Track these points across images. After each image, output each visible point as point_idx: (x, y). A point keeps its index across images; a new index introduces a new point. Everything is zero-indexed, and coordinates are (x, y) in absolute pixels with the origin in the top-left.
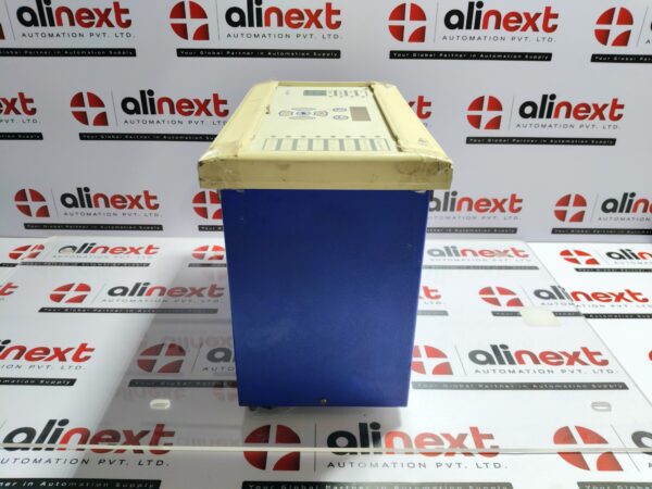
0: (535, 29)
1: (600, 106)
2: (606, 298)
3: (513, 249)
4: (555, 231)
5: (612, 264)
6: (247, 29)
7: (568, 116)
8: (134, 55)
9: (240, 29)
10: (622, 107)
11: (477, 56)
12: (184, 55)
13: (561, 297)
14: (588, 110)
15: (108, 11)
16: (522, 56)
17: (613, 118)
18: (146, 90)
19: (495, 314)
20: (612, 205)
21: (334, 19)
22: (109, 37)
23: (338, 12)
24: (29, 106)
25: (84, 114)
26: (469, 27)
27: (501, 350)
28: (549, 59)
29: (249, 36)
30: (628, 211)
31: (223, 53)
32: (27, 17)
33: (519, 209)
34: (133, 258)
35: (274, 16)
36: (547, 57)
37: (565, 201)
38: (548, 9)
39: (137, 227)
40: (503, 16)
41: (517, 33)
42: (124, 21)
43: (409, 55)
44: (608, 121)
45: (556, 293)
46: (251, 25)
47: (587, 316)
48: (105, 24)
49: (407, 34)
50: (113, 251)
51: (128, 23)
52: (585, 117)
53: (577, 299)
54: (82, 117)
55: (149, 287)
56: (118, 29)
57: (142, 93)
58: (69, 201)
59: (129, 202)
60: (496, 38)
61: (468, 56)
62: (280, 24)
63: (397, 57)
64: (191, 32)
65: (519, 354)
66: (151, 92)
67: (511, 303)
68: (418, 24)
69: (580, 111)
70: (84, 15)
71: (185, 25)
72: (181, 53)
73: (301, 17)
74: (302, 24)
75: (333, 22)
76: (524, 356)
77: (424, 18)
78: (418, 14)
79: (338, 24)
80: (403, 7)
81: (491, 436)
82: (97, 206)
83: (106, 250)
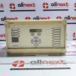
0: (65, 6)
4: (73, 39)
7: (72, 19)
8: (4, 11)
9: (20, 7)
11: (57, 10)
16: (64, 10)
23: (35, 4)
29: (21, 8)
31: (17, 11)
33: (67, 35)
35: (25, 5)
36: (68, 10)
37: (74, 34)
39: (2, 40)
40: (60, 4)
41: (62, 6)
43: (46, 10)
45: (75, 45)
46: (22, 6)
51: (3, 7)
56: (1, 8)
59: (1, 36)
61: (55, 10)
66: (6, 17)
69: (74, 18)
71: (11, 7)
72: (11, 11)
73: (29, 5)
76: (70, 52)
77: (48, 5)
78: (47, 4)
79: (35, 6)
80: (45, 3)
81: (65, 61)
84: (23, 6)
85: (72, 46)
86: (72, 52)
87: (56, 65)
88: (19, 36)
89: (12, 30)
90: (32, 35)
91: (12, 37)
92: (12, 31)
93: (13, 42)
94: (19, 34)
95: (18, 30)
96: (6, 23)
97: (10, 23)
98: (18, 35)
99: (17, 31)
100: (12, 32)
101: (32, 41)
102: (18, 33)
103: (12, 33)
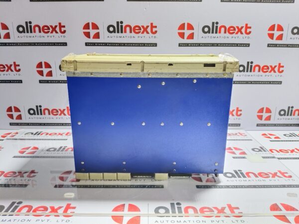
0: (242, 33)
1: (273, 67)
2: (286, 151)
3: (239, 133)
4: (258, 125)
5: (287, 138)
6: (116, 34)
7: (259, 71)
8: (66, 45)
9: (113, 34)
10: (283, 67)
11: (217, 45)
12: (89, 45)
13: (265, 151)
14: (268, 68)
15: (56, 26)
16: (237, 45)
17: (279, 72)
19: (234, 158)
20: (283, 113)
21: (154, 30)
22: (56, 37)
23: (156, 27)
24: (18, 68)
25: (42, 71)
26: (213, 33)
27: (239, 172)
28: (249, 46)
29: (117, 37)
30: (291, 115)
31: (106, 44)
32: (21, 29)
33: (241, 114)
34: (60, 137)
35: (128, 29)
37: (261, 111)
38: (247, 25)
39: (62, 125)
40: (227, 28)
41: (234, 35)
42: (63, 31)
43: (187, 45)
44: (277, 73)
45: (262, 149)
46: (118, 32)
47: (279, 159)
48: (54, 32)
49: (186, 36)
50: (50, 134)
51: (65, 32)
52: (267, 71)
53: (272, 152)
54: (41, 73)
55: (66, 148)
56: (60, 34)
58: (32, 112)
59: (60, 112)
60: (225, 37)
61: (213, 45)
62: (131, 32)
63: (182, 46)
64: (92, 35)
65: (248, 174)
67: (241, 153)
68: (191, 32)
69: (264, 69)
70: (46, 28)
71: (89, 32)
72: (87, 44)
73: (140, 29)
74: (140, 32)
75: (154, 31)
76: (250, 174)
77: (193, 29)
78: (190, 27)
79: (156, 32)
80: (184, 24)
81: (238, 208)
82: (44, 114)
83: (47, 134)
84: (122, 32)
85: (253, 150)
86: (256, 176)
87: (218, 219)
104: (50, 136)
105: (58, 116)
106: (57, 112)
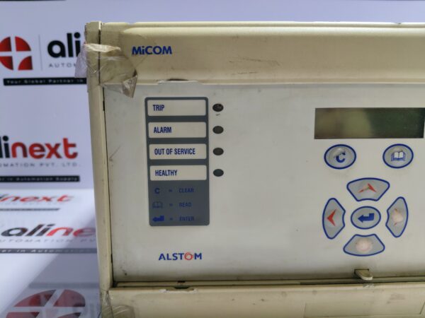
18: (73, 33)
39: (54, 179)
50: (23, 200)
55: (53, 228)
57: (69, 36)
59: (47, 151)
82: (15, 155)
83: (17, 198)
88: (219, 173)
89: (149, 119)
90: (336, 160)
91: (154, 178)
92: (152, 125)
93: (157, 220)
94: (219, 152)
95: (204, 119)
96: (103, 48)
97: (137, 51)
98: (205, 162)
99: (197, 130)
100: (153, 135)
101: (331, 213)
102: (205, 141)
103: (150, 141)
104: (22, 203)
105: (44, 160)
106: (42, 149)
